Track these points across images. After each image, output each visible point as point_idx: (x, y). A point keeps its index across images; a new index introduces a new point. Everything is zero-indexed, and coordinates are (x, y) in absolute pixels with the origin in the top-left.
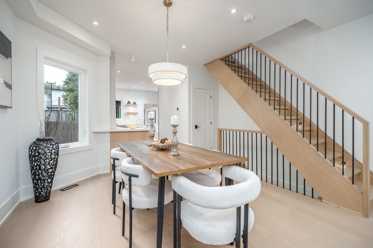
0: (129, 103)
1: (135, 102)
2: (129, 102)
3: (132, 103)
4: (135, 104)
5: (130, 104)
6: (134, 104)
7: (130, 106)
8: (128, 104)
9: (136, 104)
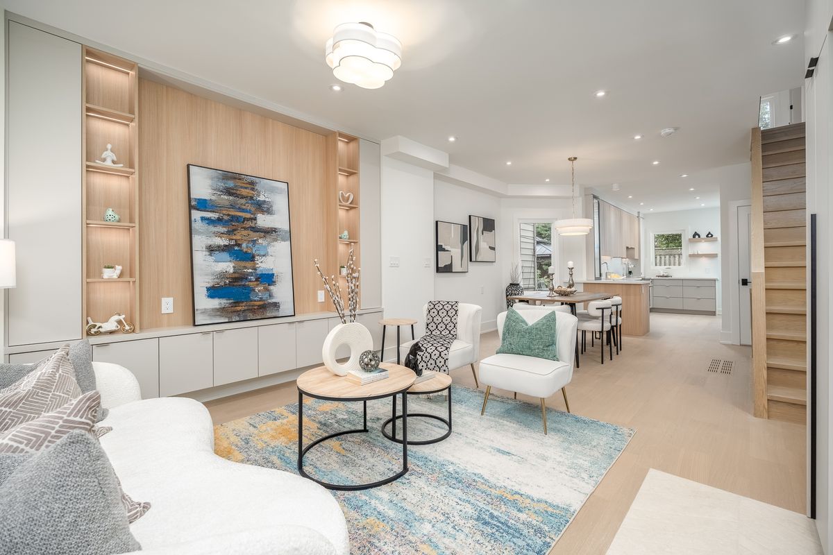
0: (697, 237)
1: (709, 233)
2: (696, 234)
3: (703, 235)
4: (710, 236)
5: (699, 237)
6: (707, 236)
7: (701, 241)
8: (694, 236)
9: (712, 236)
